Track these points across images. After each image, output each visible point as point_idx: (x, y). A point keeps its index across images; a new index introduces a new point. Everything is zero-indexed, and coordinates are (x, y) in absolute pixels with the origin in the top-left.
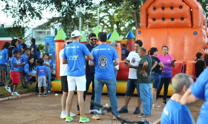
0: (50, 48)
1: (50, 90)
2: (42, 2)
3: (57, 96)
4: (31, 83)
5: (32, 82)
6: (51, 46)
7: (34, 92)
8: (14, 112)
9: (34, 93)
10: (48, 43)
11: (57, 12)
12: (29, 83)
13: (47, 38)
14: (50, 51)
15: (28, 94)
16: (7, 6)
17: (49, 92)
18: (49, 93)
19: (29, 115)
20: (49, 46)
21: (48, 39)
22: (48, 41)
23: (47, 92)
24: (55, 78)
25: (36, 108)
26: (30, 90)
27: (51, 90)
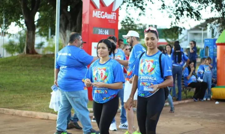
0: (210, 51)
1: (209, 97)
2: (202, 1)
3: (217, 104)
4: (190, 90)
5: (190, 88)
6: (211, 49)
7: (193, 98)
8: (173, 120)
9: (192, 100)
10: (207, 46)
11: (217, 12)
12: (188, 89)
13: (206, 41)
14: (210, 55)
15: (186, 101)
16: (164, 5)
17: (209, 99)
18: (209, 101)
19: (189, 124)
20: (209, 49)
21: (208, 42)
22: (207, 43)
23: (207, 100)
24: (216, 85)
25: (196, 116)
26: (189, 97)
27: (211, 97)
